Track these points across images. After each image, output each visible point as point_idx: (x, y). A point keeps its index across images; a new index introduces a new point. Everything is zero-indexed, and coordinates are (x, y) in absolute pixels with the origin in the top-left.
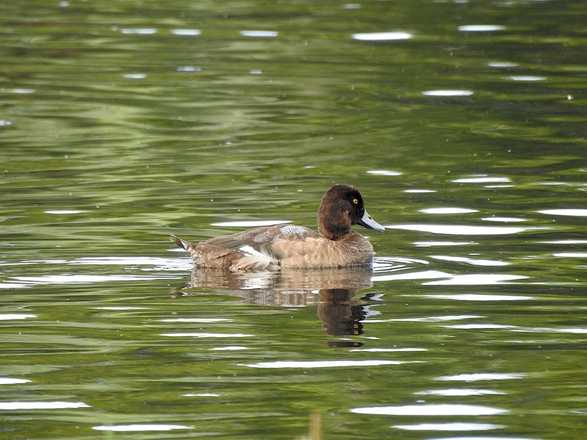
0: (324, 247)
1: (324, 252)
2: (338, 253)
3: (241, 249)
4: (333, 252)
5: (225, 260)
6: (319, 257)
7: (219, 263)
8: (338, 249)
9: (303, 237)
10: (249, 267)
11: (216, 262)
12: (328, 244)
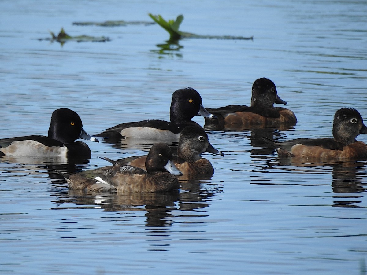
0: (143, 180)
1: (143, 183)
2: (152, 184)
3: (95, 178)
4: (149, 183)
5: (84, 185)
6: (139, 187)
7: (81, 187)
8: (152, 182)
9: (132, 173)
10: (97, 190)
11: (79, 187)
12: (147, 178)
